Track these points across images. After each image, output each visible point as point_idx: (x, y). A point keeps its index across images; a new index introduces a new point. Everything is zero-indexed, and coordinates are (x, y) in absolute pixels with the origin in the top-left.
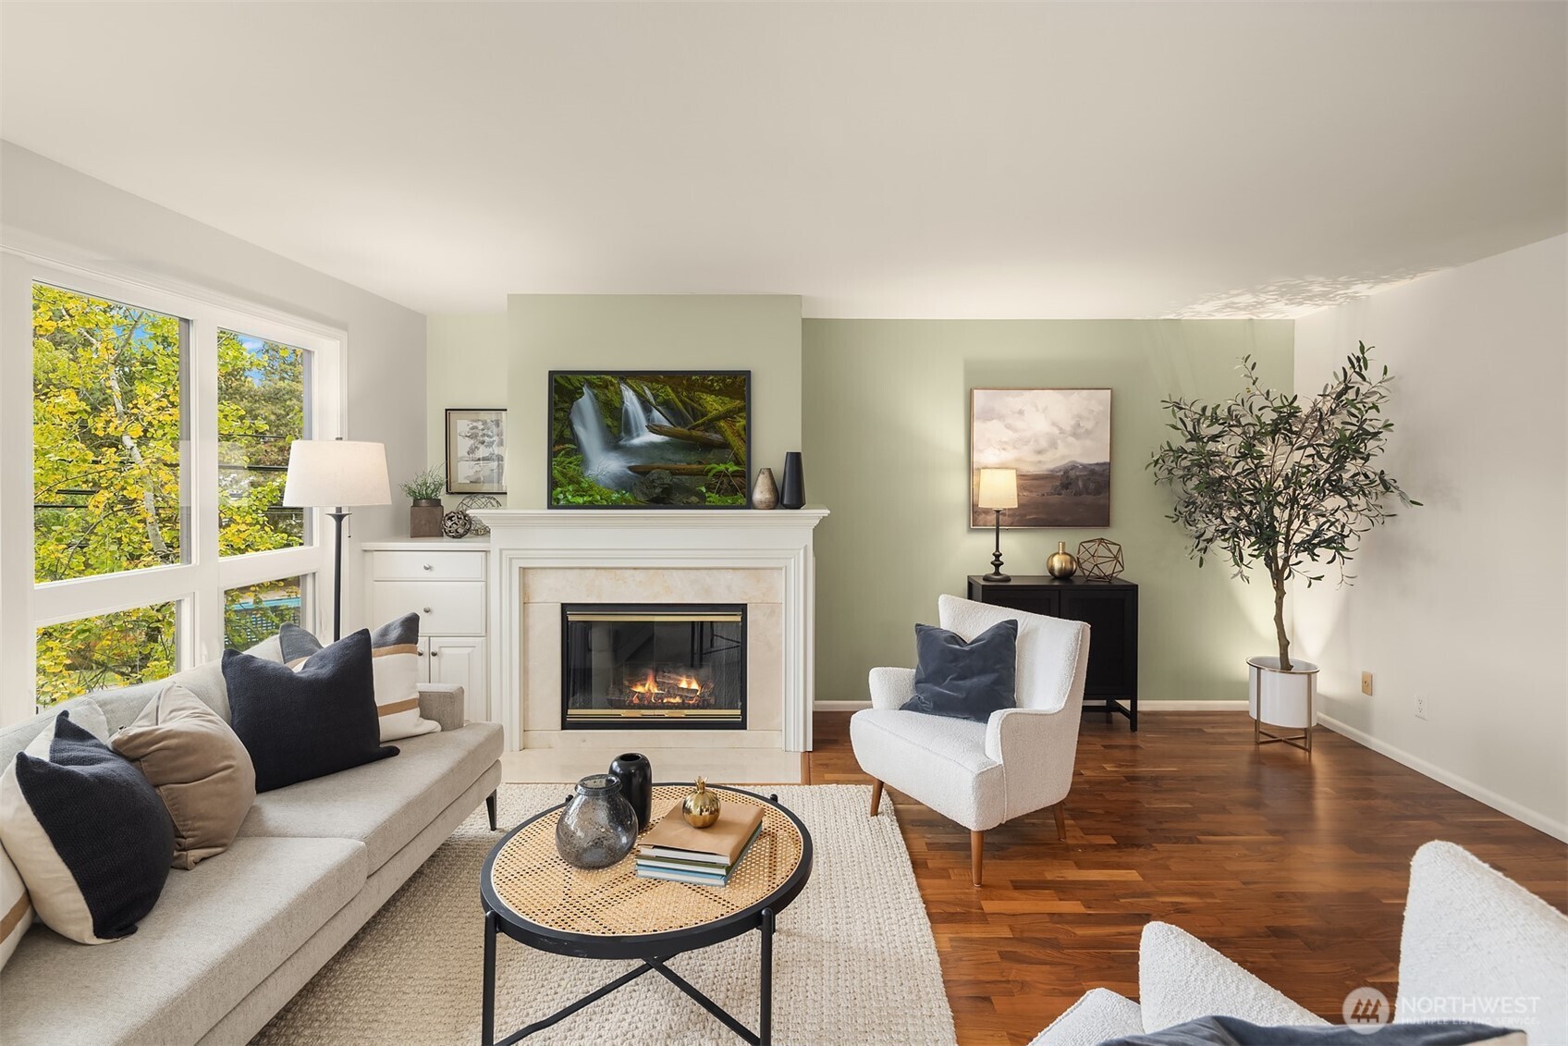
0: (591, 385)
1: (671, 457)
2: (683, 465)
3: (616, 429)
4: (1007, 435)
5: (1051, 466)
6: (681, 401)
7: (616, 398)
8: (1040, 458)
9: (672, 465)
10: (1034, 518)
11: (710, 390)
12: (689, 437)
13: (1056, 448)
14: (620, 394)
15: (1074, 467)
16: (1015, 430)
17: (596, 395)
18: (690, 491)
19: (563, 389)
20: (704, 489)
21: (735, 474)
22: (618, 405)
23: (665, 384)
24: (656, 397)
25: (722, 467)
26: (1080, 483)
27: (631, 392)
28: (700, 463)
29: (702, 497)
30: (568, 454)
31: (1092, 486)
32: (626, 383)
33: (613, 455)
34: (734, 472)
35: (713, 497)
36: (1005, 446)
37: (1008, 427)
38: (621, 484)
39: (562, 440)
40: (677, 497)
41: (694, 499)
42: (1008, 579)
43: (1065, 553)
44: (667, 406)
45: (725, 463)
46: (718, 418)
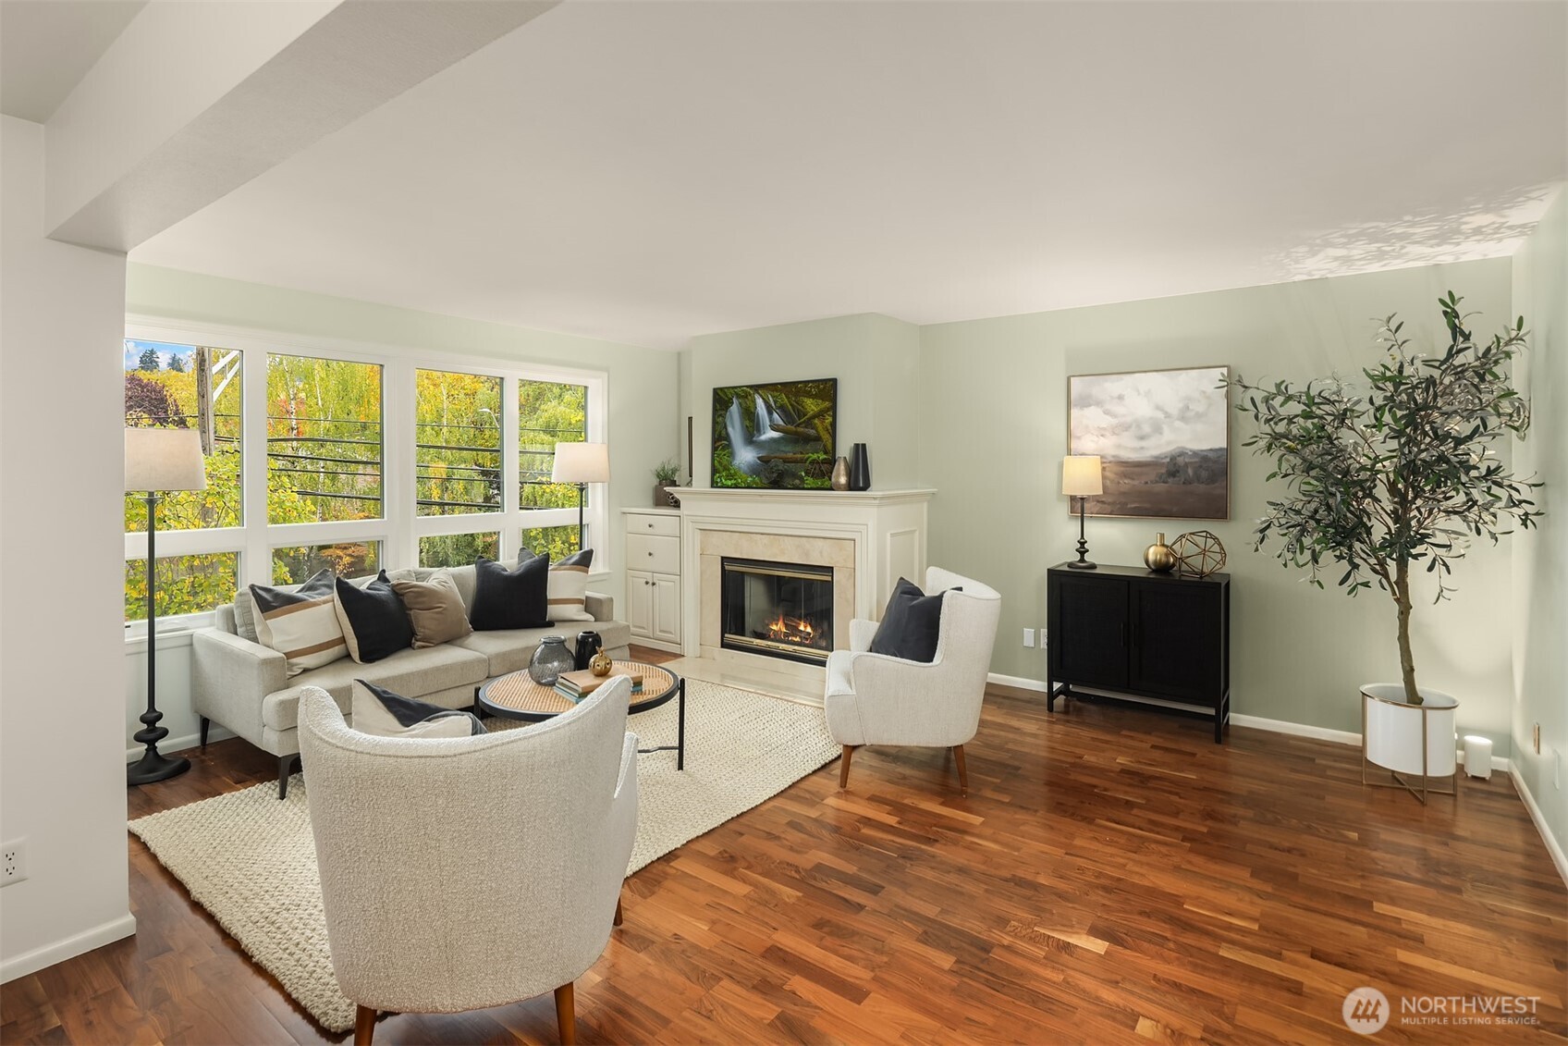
0: (738, 396)
1: (783, 449)
2: (790, 455)
3: (752, 426)
4: (1106, 421)
5: (1155, 452)
6: (791, 405)
7: (752, 405)
8: (1143, 444)
9: (784, 455)
10: (1136, 507)
11: (809, 395)
12: (796, 433)
13: (1161, 433)
14: (754, 401)
15: (1182, 454)
16: (1114, 416)
17: (740, 403)
18: (795, 476)
19: (722, 399)
20: (803, 474)
21: (824, 462)
22: (753, 410)
23: (781, 391)
24: (775, 402)
25: (815, 456)
26: (1190, 472)
27: (761, 400)
28: (802, 453)
29: (801, 479)
30: (723, 449)
31: (1204, 474)
32: (759, 393)
33: (749, 448)
34: (825, 459)
35: (809, 480)
36: (1103, 432)
37: (1107, 412)
38: (754, 470)
39: (720, 440)
40: (788, 481)
41: (797, 482)
42: (1093, 566)
43: (1163, 545)
44: (782, 408)
45: (817, 453)
46: (814, 417)
